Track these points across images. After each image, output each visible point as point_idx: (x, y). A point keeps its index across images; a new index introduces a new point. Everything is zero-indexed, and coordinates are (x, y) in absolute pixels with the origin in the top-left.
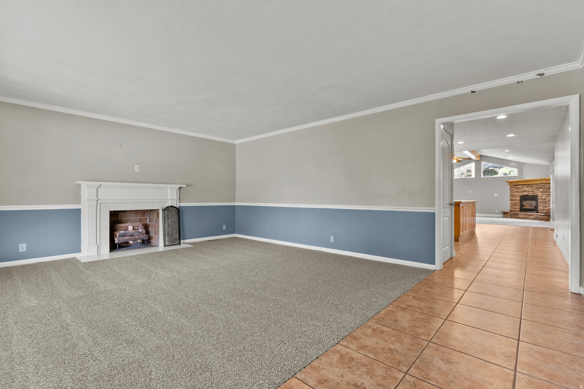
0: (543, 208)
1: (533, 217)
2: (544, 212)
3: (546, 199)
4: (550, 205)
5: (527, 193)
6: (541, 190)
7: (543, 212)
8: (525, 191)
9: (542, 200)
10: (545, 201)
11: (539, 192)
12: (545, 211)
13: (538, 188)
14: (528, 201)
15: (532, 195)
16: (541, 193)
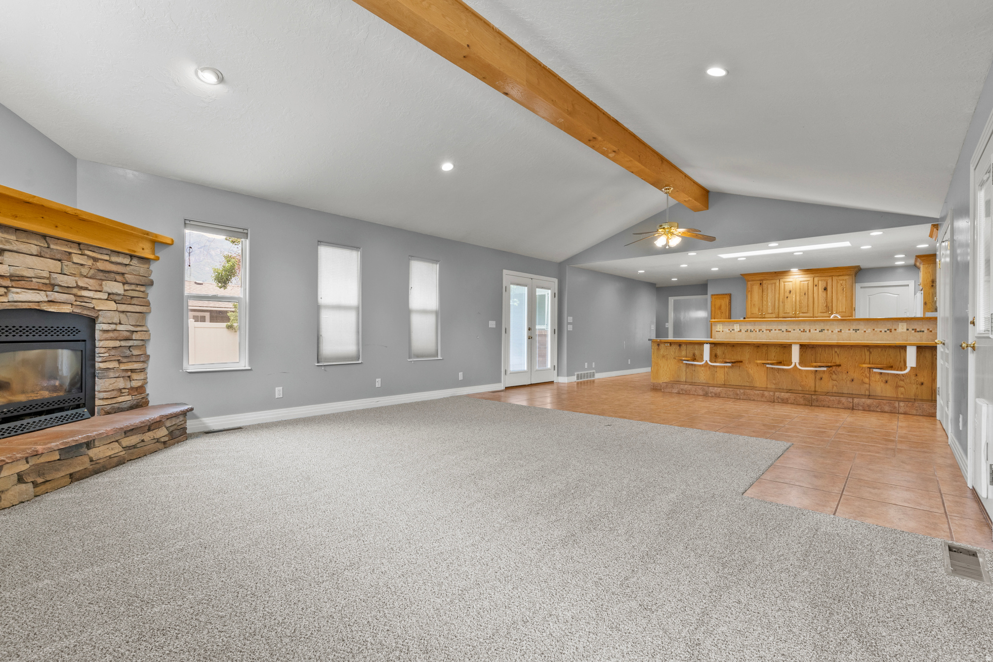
0: (121, 383)
1: (162, 433)
2: (128, 404)
3: (135, 336)
4: (144, 366)
5: (40, 297)
6: (117, 288)
7: (124, 405)
8: (21, 278)
9: (117, 344)
10: (130, 343)
11: (105, 296)
12: (129, 398)
13: (101, 275)
14: (33, 354)
15: (67, 309)
16: (112, 305)
